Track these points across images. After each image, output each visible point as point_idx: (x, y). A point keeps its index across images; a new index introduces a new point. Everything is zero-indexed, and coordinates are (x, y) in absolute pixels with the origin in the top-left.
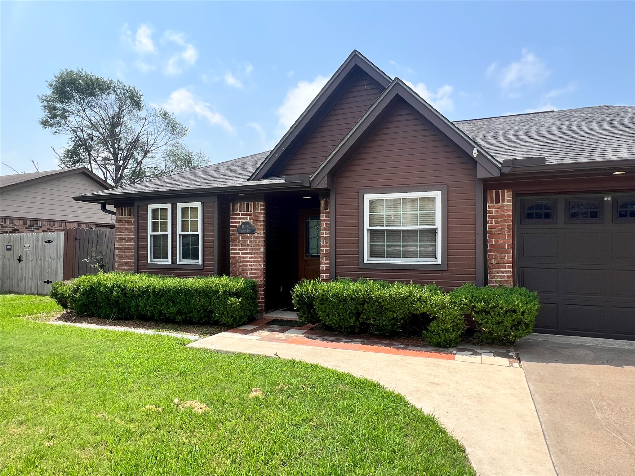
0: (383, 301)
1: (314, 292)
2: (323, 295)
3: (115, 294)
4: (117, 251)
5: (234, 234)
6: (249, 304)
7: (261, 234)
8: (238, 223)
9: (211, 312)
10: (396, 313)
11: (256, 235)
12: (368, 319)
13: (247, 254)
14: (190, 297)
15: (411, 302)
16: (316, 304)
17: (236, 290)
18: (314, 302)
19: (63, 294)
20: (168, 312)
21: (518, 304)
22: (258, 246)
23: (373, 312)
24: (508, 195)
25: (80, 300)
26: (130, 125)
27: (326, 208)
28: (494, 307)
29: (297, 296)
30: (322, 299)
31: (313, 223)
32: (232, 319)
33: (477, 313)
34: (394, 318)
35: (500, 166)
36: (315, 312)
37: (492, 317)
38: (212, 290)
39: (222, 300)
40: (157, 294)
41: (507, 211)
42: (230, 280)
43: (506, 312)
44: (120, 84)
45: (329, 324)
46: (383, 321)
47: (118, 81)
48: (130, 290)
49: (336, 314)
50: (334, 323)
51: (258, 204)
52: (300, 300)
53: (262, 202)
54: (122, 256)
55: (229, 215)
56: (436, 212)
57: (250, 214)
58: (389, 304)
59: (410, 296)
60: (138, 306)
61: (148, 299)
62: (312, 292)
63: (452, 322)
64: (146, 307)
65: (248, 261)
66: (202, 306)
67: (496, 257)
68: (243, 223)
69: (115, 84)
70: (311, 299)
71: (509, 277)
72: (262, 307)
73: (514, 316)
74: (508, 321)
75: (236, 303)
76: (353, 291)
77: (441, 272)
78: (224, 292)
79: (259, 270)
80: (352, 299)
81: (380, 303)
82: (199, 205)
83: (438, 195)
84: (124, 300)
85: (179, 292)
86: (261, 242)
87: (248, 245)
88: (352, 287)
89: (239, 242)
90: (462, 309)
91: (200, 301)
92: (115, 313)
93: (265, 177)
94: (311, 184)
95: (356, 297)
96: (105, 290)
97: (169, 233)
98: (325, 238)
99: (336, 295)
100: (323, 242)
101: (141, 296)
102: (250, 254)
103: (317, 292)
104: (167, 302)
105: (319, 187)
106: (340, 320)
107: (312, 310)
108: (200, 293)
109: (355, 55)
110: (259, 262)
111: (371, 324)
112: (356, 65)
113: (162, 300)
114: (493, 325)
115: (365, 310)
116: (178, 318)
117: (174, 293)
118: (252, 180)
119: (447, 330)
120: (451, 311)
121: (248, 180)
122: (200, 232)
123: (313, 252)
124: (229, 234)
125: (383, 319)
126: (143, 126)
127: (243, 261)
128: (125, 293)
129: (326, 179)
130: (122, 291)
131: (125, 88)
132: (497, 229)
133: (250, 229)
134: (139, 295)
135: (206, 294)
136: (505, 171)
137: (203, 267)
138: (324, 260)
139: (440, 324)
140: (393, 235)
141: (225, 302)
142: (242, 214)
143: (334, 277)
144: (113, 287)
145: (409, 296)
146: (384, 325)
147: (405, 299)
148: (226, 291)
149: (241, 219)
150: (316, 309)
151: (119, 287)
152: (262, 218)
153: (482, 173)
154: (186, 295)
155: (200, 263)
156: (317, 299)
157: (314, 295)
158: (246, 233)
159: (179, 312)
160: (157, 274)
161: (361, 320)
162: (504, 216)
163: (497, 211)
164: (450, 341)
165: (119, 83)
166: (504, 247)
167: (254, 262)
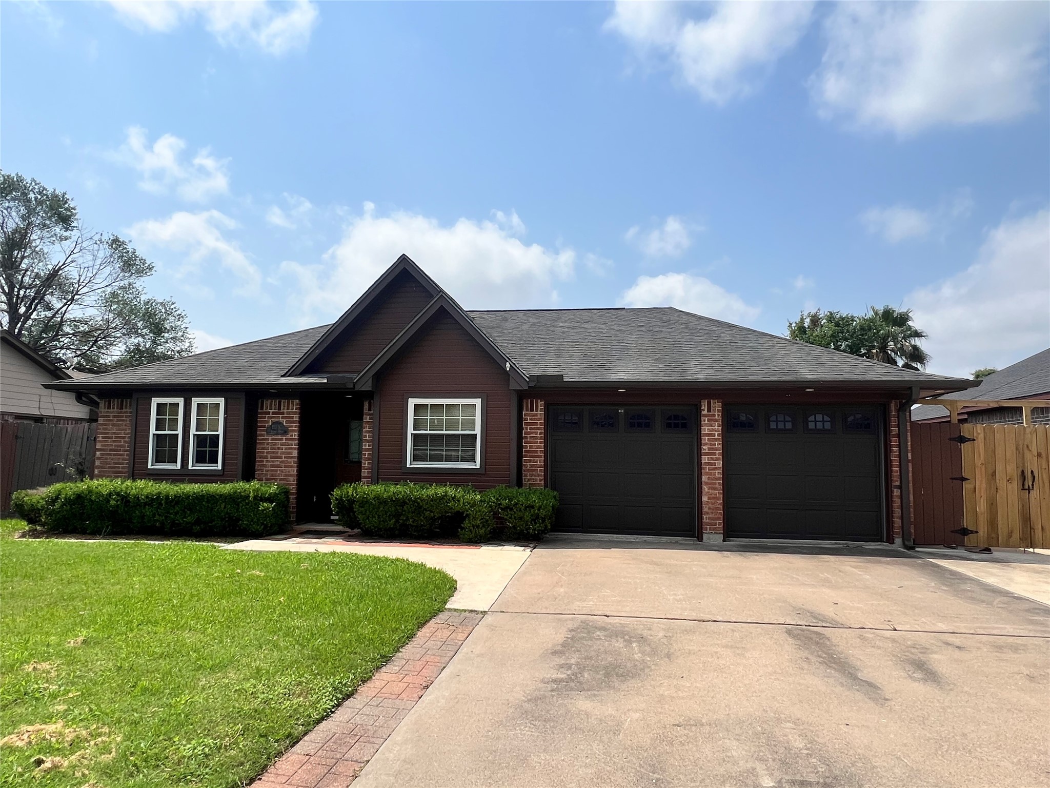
0: (422, 501)
1: (355, 495)
2: (364, 498)
3: (113, 502)
4: (98, 453)
5: (262, 435)
6: (281, 511)
7: (295, 435)
8: (268, 422)
9: (238, 520)
10: (434, 512)
11: (289, 436)
12: (408, 519)
13: (277, 457)
14: (213, 504)
15: (446, 502)
16: (356, 507)
17: (269, 495)
18: (354, 506)
19: (33, 505)
20: (184, 521)
21: (535, 501)
22: (291, 449)
23: (413, 513)
24: (541, 404)
25: (59, 512)
26: (40, 247)
27: (370, 410)
28: (516, 504)
29: (337, 499)
30: (362, 502)
31: (354, 424)
32: (262, 527)
33: (502, 509)
34: (432, 518)
35: (528, 380)
36: (355, 515)
37: (515, 513)
38: (241, 496)
39: (252, 506)
40: (171, 502)
41: (540, 419)
42: (261, 486)
43: (526, 507)
44: (36, 184)
45: (368, 527)
46: (422, 521)
47: (33, 180)
48: (135, 498)
49: (377, 516)
50: (373, 526)
51: (293, 402)
52: (339, 503)
53: (297, 400)
54: (106, 459)
55: (257, 413)
56: (476, 418)
57: (283, 413)
58: (427, 504)
59: (446, 495)
60: (144, 516)
61: (158, 508)
62: (353, 495)
63: (482, 519)
64: (155, 516)
65: (278, 466)
66: (227, 513)
67: (530, 461)
68: (273, 423)
69: (27, 183)
70: (352, 501)
71: (541, 480)
72: (293, 517)
73: (532, 510)
74: (527, 516)
75: (268, 508)
76: (393, 493)
77: (480, 475)
78: (255, 497)
79: (291, 475)
80: (392, 500)
81: (419, 504)
82: (221, 401)
83: (478, 402)
84: (124, 510)
85: (199, 498)
86: (295, 444)
87: (279, 448)
88: (392, 489)
89: (268, 444)
90: (491, 506)
91: (225, 508)
92: (107, 527)
93: (302, 374)
94: (354, 386)
95: (396, 498)
96: (98, 498)
97: (180, 432)
98: (368, 441)
99: (377, 497)
100: (366, 446)
101: (149, 505)
102: (281, 457)
103: (357, 495)
104: (184, 511)
105: (363, 389)
106: (380, 522)
107: (351, 514)
108: (226, 499)
109: (404, 259)
110: (291, 467)
111: (410, 525)
112: (404, 268)
113: (177, 508)
114: (516, 520)
115: (405, 511)
116: (197, 528)
117: (193, 500)
118: (288, 376)
119: (478, 527)
120: (480, 508)
121: (282, 376)
122: (221, 432)
123: (353, 457)
124: (256, 435)
125: (421, 519)
126: (71, 254)
127: (272, 466)
128: (128, 501)
129: (370, 381)
130: (122, 500)
131: (44, 192)
132: (531, 435)
133: (282, 430)
134: (145, 504)
135: (234, 500)
136: (532, 384)
137: (224, 472)
138: (365, 464)
139: (471, 521)
140: (436, 439)
141: (255, 508)
142: (273, 413)
143: (375, 480)
144: (110, 494)
145: (444, 496)
146: (422, 525)
147: (442, 498)
148: (258, 496)
149: (272, 418)
150: (356, 512)
151: (118, 494)
152: (296, 418)
153: (513, 386)
154: (208, 501)
155: (220, 468)
156: (357, 502)
157: (355, 497)
158: (277, 434)
159: (198, 522)
160: (167, 480)
161: (401, 521)
162: (537, 424)
163: (531, 419)
164: (481, 536)
165: (33, 184)
166: (537, 452)
167: (285, 466)
